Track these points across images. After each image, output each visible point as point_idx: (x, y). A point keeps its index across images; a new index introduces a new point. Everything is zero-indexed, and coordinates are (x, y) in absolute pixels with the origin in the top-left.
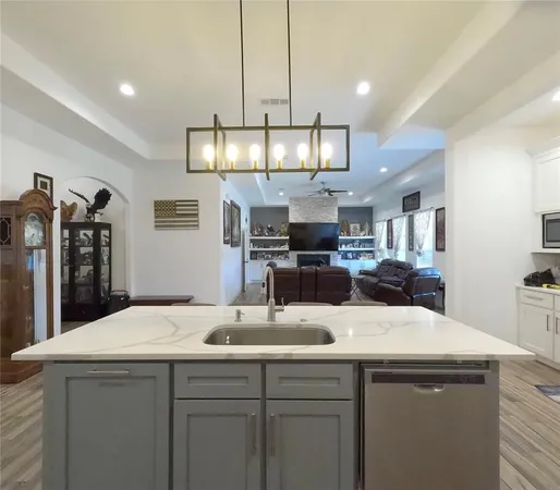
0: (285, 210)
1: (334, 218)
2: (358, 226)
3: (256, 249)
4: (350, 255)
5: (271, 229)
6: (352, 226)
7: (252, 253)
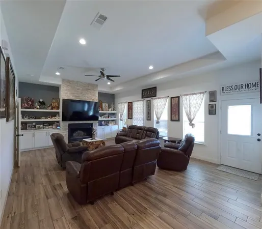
0: (56, 89)
1: (95, 98)
2: (107, 105)
3: (26, 120)
4: (103, 123)
5: (42, 104)
6: (104, 105)
7: (22, 123)
